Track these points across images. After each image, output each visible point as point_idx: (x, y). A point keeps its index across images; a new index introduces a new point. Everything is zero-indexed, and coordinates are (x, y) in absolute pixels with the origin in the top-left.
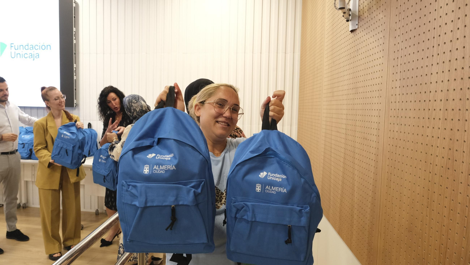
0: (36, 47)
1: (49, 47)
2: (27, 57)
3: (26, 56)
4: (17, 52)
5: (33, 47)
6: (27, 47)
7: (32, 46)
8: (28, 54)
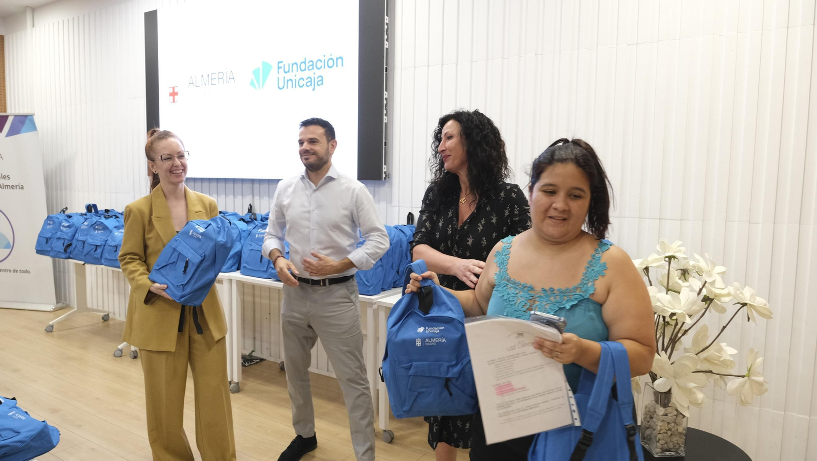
0: (319, 64)
1: (340, 61)
2: (304, 85)
3: (302, 83)
4: (288, 76)
5: (313, 65)
6: (303, 67)
7: (311, 63)
8: (305, 79)
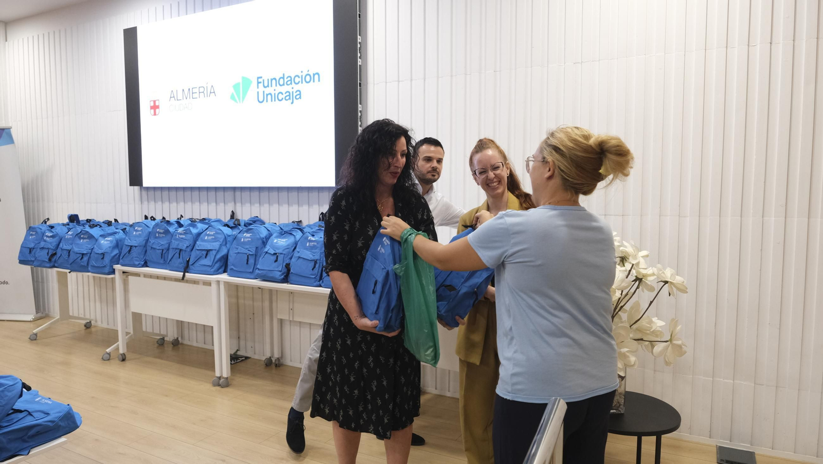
0: (297, 80)
1: (316, 76)
2: (283, 98)
3: (281, 97)
4: (267, 91)
5: (291, 80)
6: (281, 82)
7: (289, 79)
8: (284, 93)
